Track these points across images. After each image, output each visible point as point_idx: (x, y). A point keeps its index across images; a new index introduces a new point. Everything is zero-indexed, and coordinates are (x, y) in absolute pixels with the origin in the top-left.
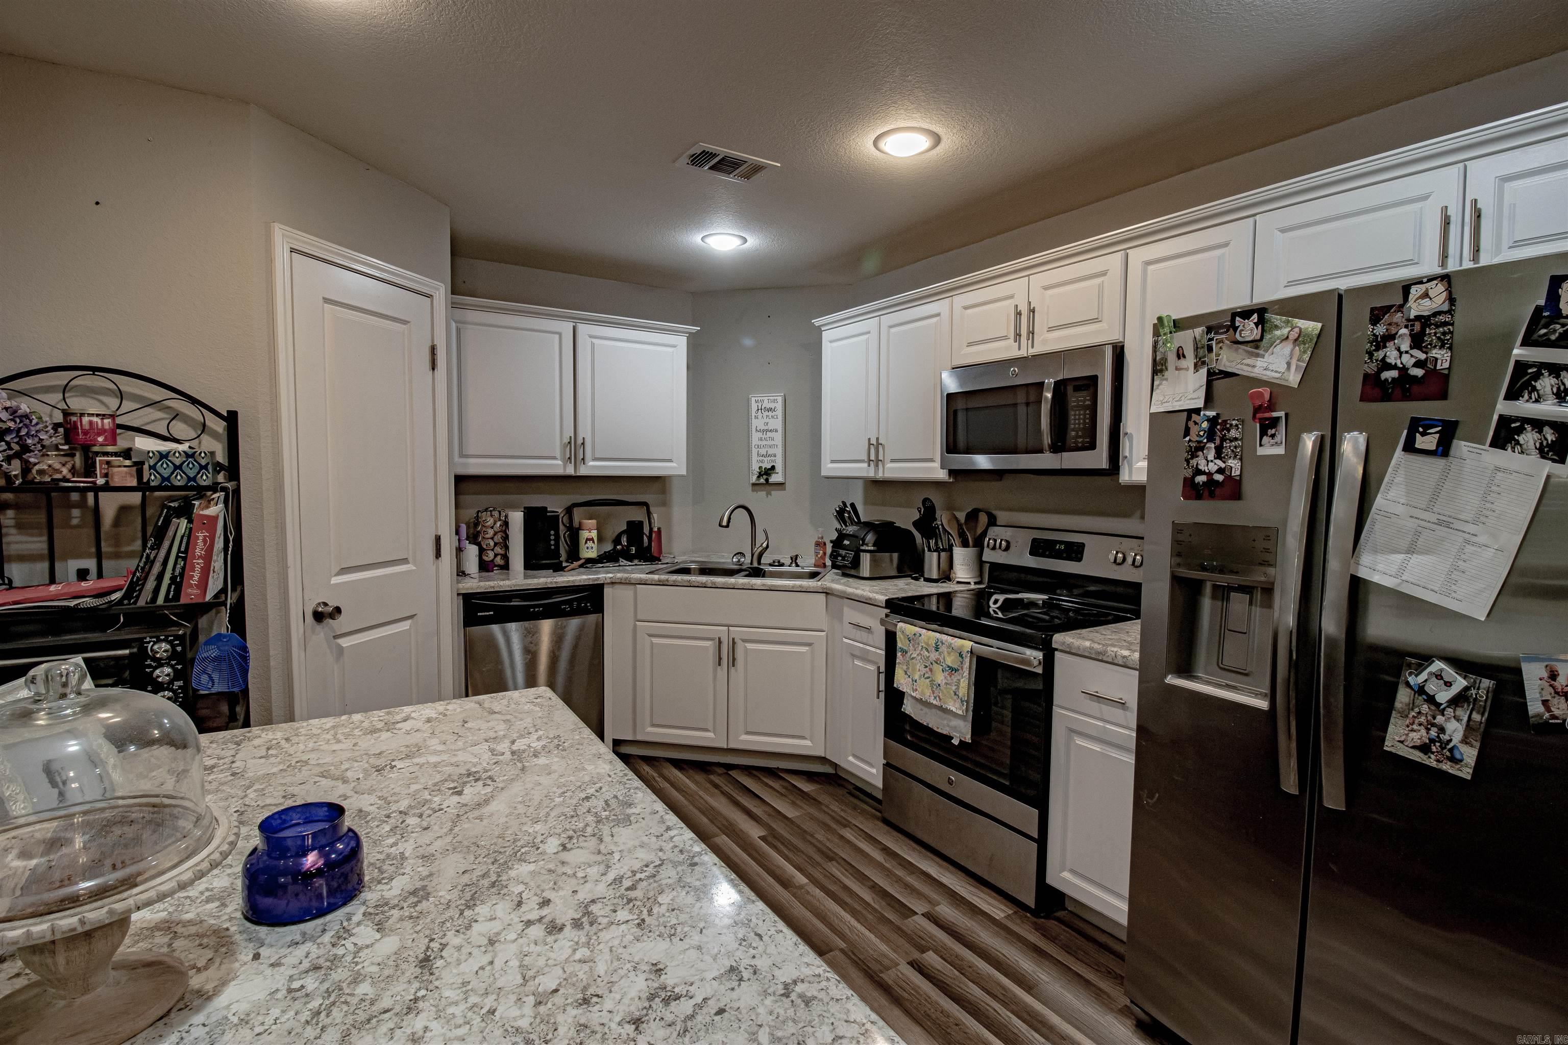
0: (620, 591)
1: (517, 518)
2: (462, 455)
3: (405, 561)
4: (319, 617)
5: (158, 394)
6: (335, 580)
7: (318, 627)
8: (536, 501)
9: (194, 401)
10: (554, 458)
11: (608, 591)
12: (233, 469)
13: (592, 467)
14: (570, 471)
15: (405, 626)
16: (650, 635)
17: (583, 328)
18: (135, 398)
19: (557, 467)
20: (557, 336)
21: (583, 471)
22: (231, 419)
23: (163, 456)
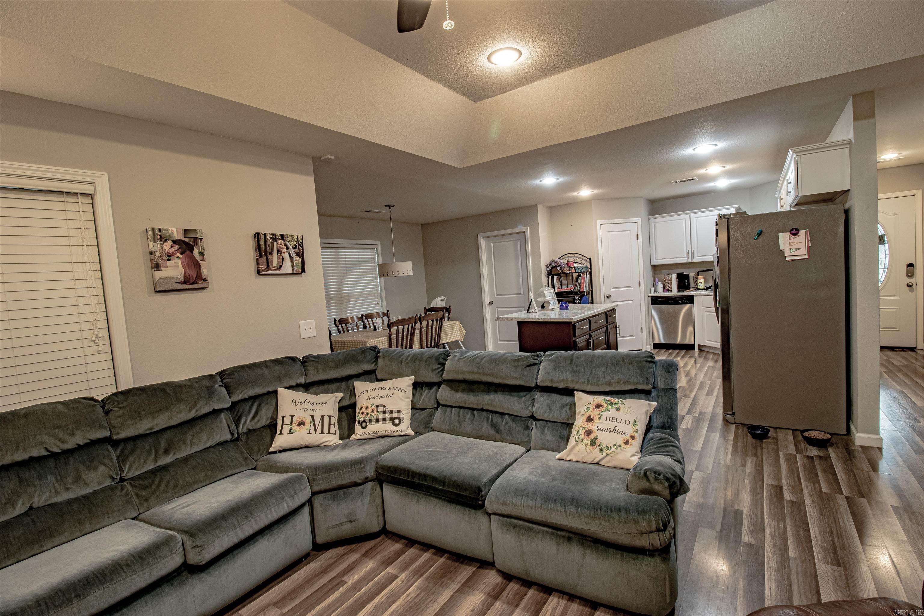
0: (699, 297)
1: (674, 276)
2: (656, 259)
3: (630, 287)
4: (607, 297)
5: (580, 256)
6: (612, 290)
7: (608, 299)
8: (680, 271)
9: (585, 257)
10: (684, 257)
11: (695, 298)
12: (591, 268)
13: (697, 259)
14: (690, 261)
15: (631, 302)
16: (706, 312)
17: (692, 215)
18: (577, 257)
19: (685, 260)
20: (684, 220)
21: (694, 261)
22: (590, 259)
23: (580, 267)
